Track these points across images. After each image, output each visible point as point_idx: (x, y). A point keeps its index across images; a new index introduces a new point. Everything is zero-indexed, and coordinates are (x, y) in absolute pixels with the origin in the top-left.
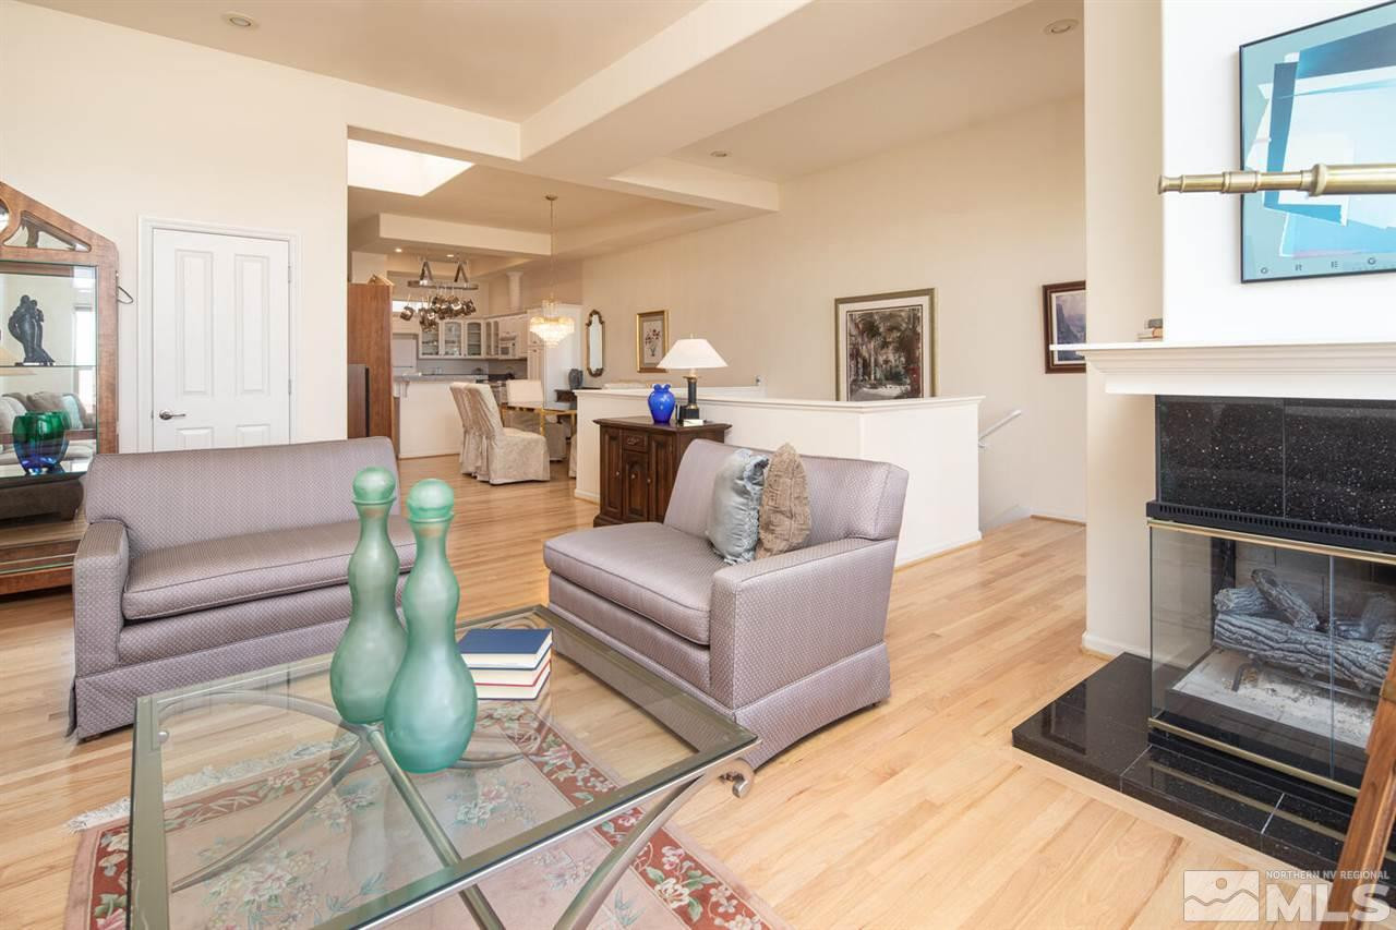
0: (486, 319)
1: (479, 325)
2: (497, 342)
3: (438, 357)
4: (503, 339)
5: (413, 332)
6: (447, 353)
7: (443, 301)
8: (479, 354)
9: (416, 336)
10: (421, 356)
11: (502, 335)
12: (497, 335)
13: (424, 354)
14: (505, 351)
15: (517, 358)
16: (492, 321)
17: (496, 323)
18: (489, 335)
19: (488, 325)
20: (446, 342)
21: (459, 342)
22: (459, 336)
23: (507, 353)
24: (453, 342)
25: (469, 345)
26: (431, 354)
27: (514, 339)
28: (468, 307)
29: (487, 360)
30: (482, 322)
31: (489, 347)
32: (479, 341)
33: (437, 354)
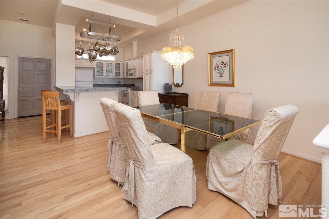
0: (122, 62)
1: (120, 64)
2: (127, 71)
3: (102, 77)
4: (130, 70)
5: (93, 66)
6: (107, 76)
7: (101, 45)
8: (120, 76)
9: (94, 69)
10: (96, 77)
11: (129, 68)
12: (127, 68)
13: (97, 76)
14: (131, 75)
15: (136, 78)
16: (125, 62)
17: (127, 63)
18: (124, 68)
19: (123, 64)
20: (106, 71)
21: (112, 71)
22: (112, 69)
23: (132, 76)
24: (109, 71)
25: (115, 72)
26: (100, 76)
27: (135, 69)
28: (115, 50)
29: (123, 78)
30: (121, 63)
31: (124, 73)
32: (120, 71)
33: (103, 76)
